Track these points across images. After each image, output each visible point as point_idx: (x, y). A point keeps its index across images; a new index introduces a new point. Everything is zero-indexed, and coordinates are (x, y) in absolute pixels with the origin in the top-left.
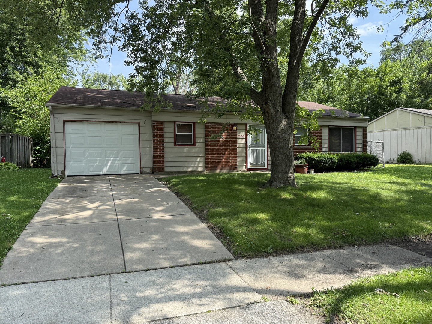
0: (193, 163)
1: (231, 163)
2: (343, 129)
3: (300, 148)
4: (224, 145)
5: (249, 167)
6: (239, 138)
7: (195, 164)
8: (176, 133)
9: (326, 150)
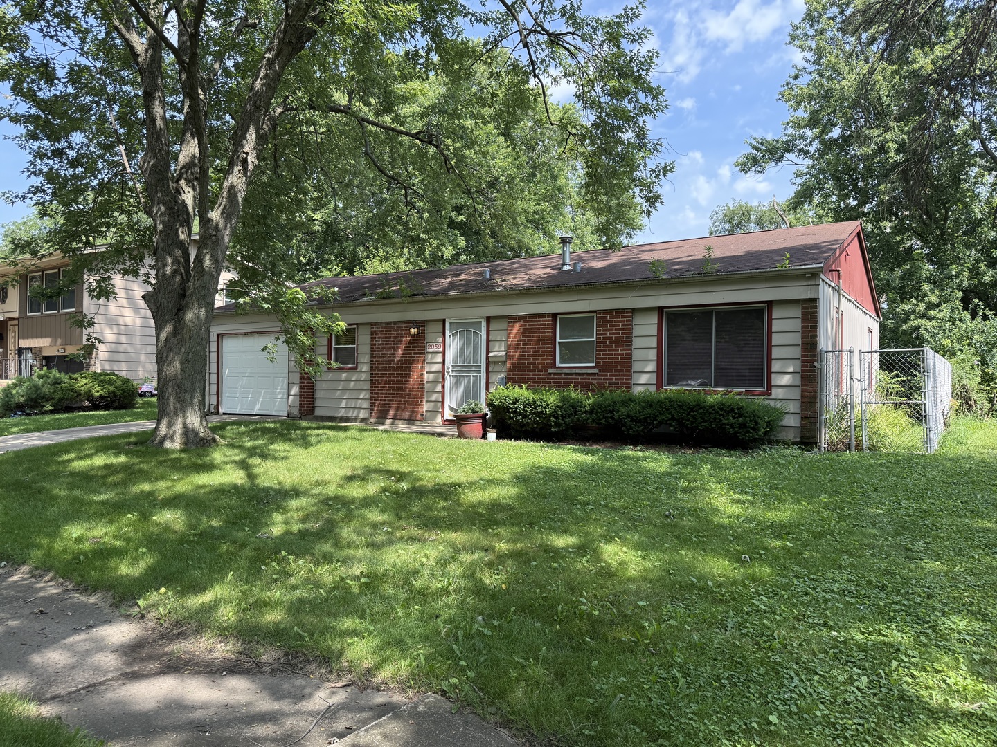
0: (354, 402)
1: (411, 404)
2: (718, 313)
3: (566, 374)
4: (400, 367)
5: (447, 417)
6: (428, 353)
7: (356, 405)
8: (334, 346)
9: (649, 379)
